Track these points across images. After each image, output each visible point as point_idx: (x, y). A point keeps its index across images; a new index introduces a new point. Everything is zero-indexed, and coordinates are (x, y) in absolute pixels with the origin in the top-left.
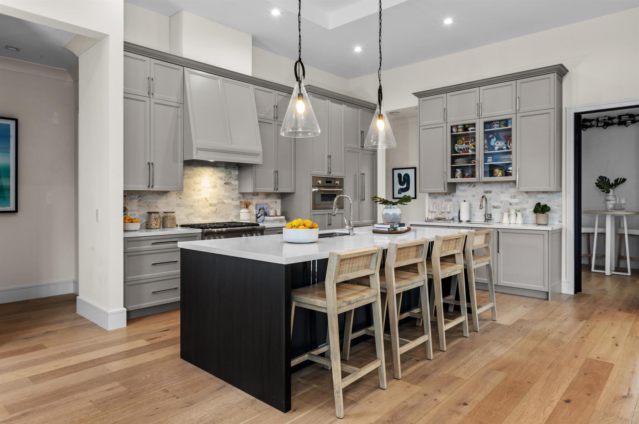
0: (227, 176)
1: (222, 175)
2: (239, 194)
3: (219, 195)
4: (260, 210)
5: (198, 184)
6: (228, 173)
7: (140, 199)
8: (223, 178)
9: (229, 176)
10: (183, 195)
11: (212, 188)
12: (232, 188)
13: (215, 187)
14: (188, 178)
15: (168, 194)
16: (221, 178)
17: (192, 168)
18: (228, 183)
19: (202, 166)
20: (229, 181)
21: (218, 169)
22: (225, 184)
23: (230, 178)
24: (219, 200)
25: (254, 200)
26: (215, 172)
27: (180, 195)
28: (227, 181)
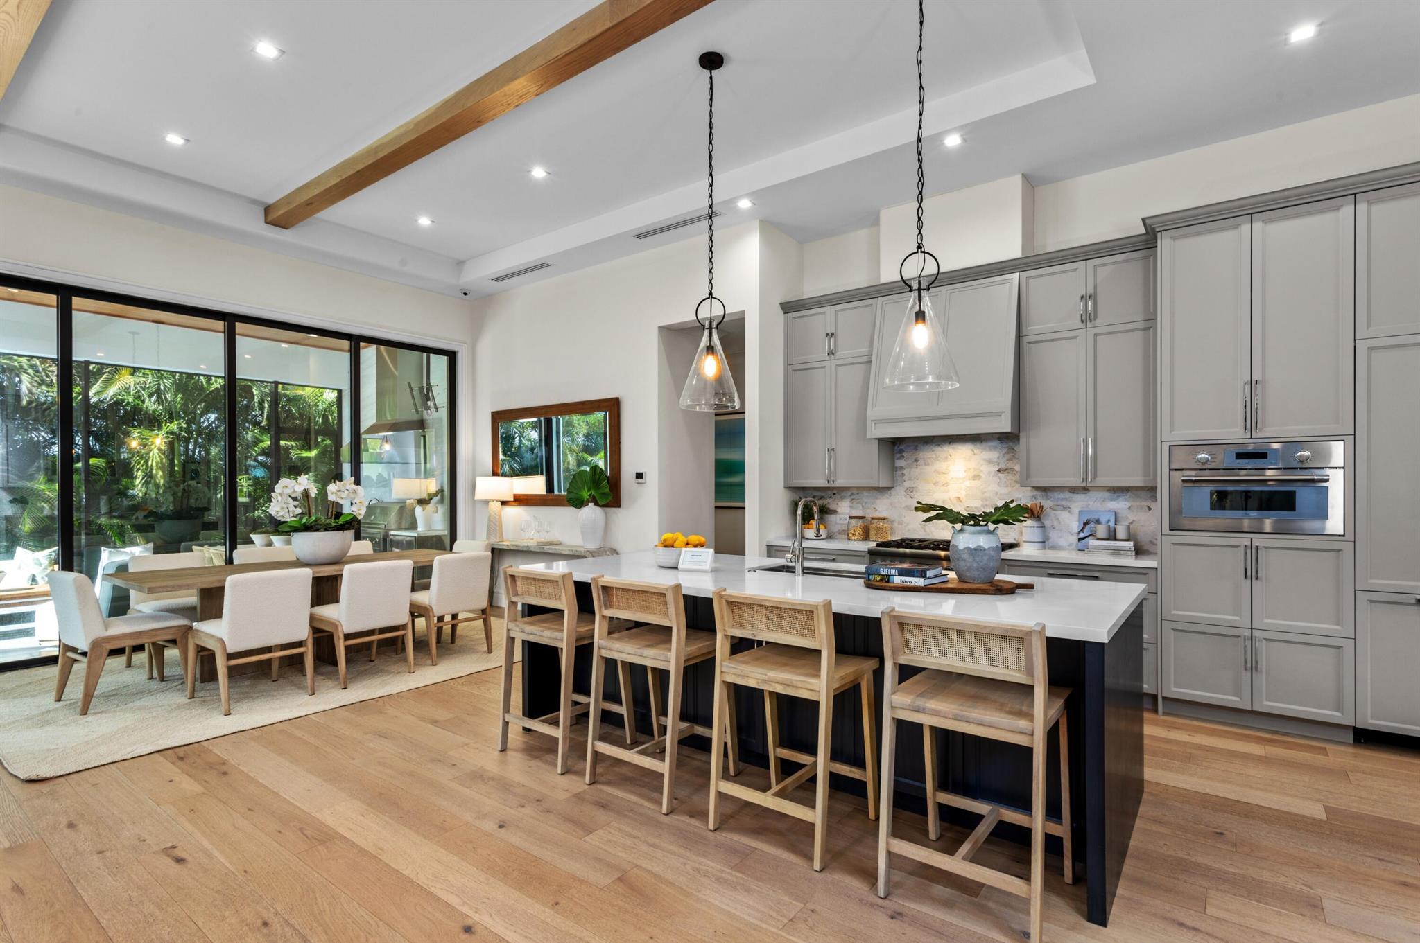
0: (1004, 456)
1: (994, 455)
2: (1034, 490)
3: (985, 492)
4: (1086, 524)
5: (944, 473)
6: (1005, 450)
7: (852, 497)
8: (995, 460)
9: (1008, 456)
10: (916, 492)
11: (969, 479)
12: (1014, 479)
13: (976, 477)
14: (925, 464)
15: (892, 491)
16: (990, 462)
17: (932, 447)
18: (1005, 470)
19: (950, 443)
20: (1010, 465)
21: (985, 445)
22: (999, 471)
23: (1010, 460)
24: (987, 500)
25: (1075, 502)
26: (977, 451)
27: (912, 492)
28: (1003, 466)
